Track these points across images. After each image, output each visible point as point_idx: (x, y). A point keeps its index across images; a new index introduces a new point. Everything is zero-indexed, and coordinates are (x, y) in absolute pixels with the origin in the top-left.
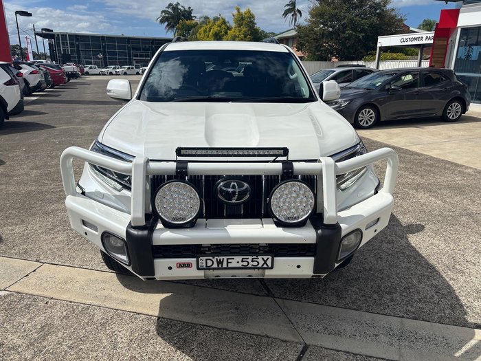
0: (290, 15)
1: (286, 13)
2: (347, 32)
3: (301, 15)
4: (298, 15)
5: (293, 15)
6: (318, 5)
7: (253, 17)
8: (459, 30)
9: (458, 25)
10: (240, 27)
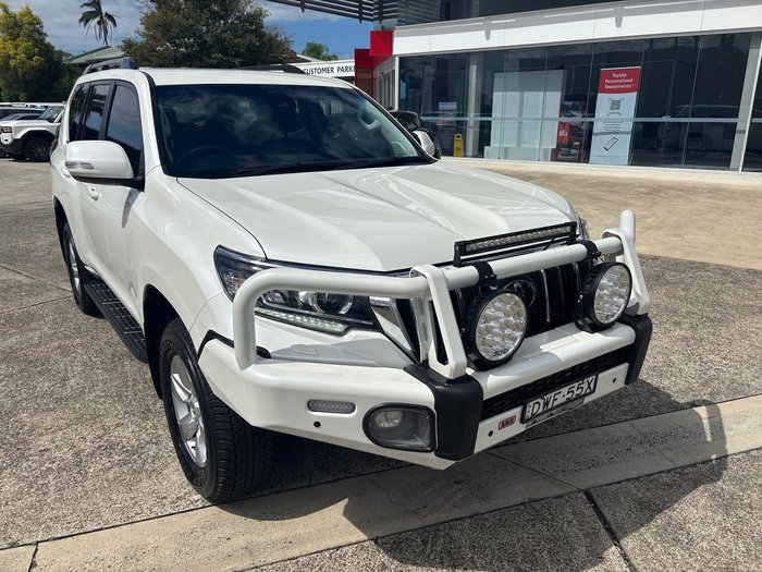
0: (94, 22)
1: (86, 18)
2: (213, 56)
3: (115, 24)
4: (110, 23)
5: (99, 23)
6: (155, 10)
7: (38, 23)
8: (397, 59)
9: (395, 53)
10: (15, 39)
